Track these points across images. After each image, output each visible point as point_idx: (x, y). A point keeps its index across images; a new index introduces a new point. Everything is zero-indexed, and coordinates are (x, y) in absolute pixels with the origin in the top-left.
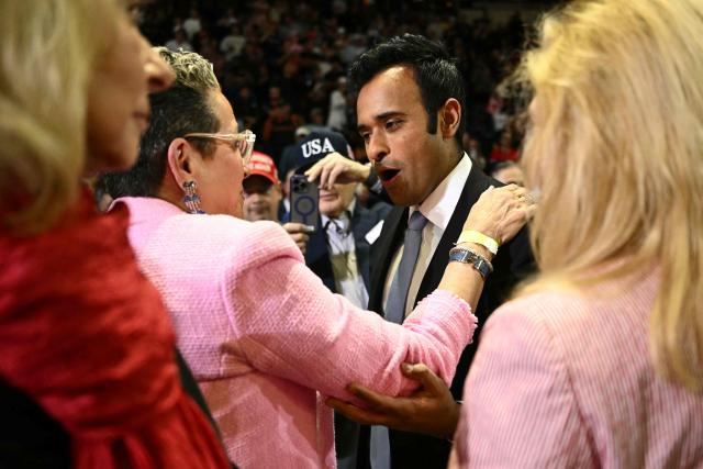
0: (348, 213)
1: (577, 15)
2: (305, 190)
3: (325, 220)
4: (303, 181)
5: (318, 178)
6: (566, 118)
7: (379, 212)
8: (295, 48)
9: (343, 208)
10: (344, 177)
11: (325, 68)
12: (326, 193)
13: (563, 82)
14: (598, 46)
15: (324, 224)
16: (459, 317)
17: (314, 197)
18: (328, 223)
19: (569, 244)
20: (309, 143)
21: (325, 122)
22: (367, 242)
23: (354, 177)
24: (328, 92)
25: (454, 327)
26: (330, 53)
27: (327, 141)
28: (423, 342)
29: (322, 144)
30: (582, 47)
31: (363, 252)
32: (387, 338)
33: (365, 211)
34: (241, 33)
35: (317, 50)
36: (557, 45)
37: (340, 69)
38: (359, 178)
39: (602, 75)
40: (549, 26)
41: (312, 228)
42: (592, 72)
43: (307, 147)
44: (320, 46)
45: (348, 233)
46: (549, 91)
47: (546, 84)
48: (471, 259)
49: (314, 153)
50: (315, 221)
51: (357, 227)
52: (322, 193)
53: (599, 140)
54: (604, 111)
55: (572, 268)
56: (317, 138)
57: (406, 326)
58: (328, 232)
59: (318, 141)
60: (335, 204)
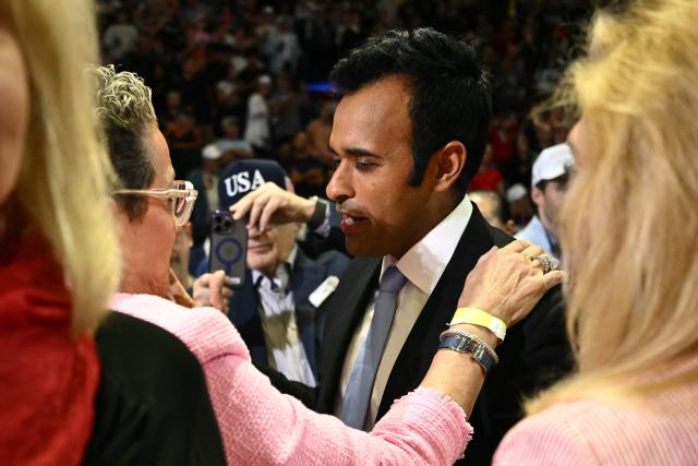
0: (287, 265)
1: (651, 14)
2: (230, 231)
3: (256, 275)
4: (227, 218)
5: (247, 215)
6: (630, 158)
7: (327, 264)
8: (200, 37)
9: (278, 261)
10: (281, 215)
11: (240, 64)
12: (257, 244)
13: (625, 108)
14: (679, 57)
15: (255, 280)
16: (448, 426)
17: (242, 241)
18: (260, 279)
19: (624, 332)
20: (234, 177)
21: (241, 135)
22: (311, 305)
23: (293, 214)
24: (244, 97)
25: (442, 438)
26: (247, 43)
27: (258, 175)
28: (399, 458)
29: (251, 179)
30: (656, 59)
31: (306, 317)
32: (352, 453)
33: (309, 263)
34: (129, 21)
35: (230, 40)
36: (617, 55)
37: (260, 65)
38: (300, 217)
39: (686, 99)
40: (602, 28)
41: (237, 281)
42: (670, 96)
43: (232, 182)
44: (232, 32)
45: (287, 292)
46: (606, 120)
47: (599, 110)
48: (469, 347)
49: (241, 190)
50: (243, 273)
51: (299, 284)
52: (251, 243)
53: (677, 189)
54: (685, 150)
55: (629, 365)
56: (244, 171)
57: (378, 434)
58: (261, 291)
59: (246, 174)
60: (268, 257)
